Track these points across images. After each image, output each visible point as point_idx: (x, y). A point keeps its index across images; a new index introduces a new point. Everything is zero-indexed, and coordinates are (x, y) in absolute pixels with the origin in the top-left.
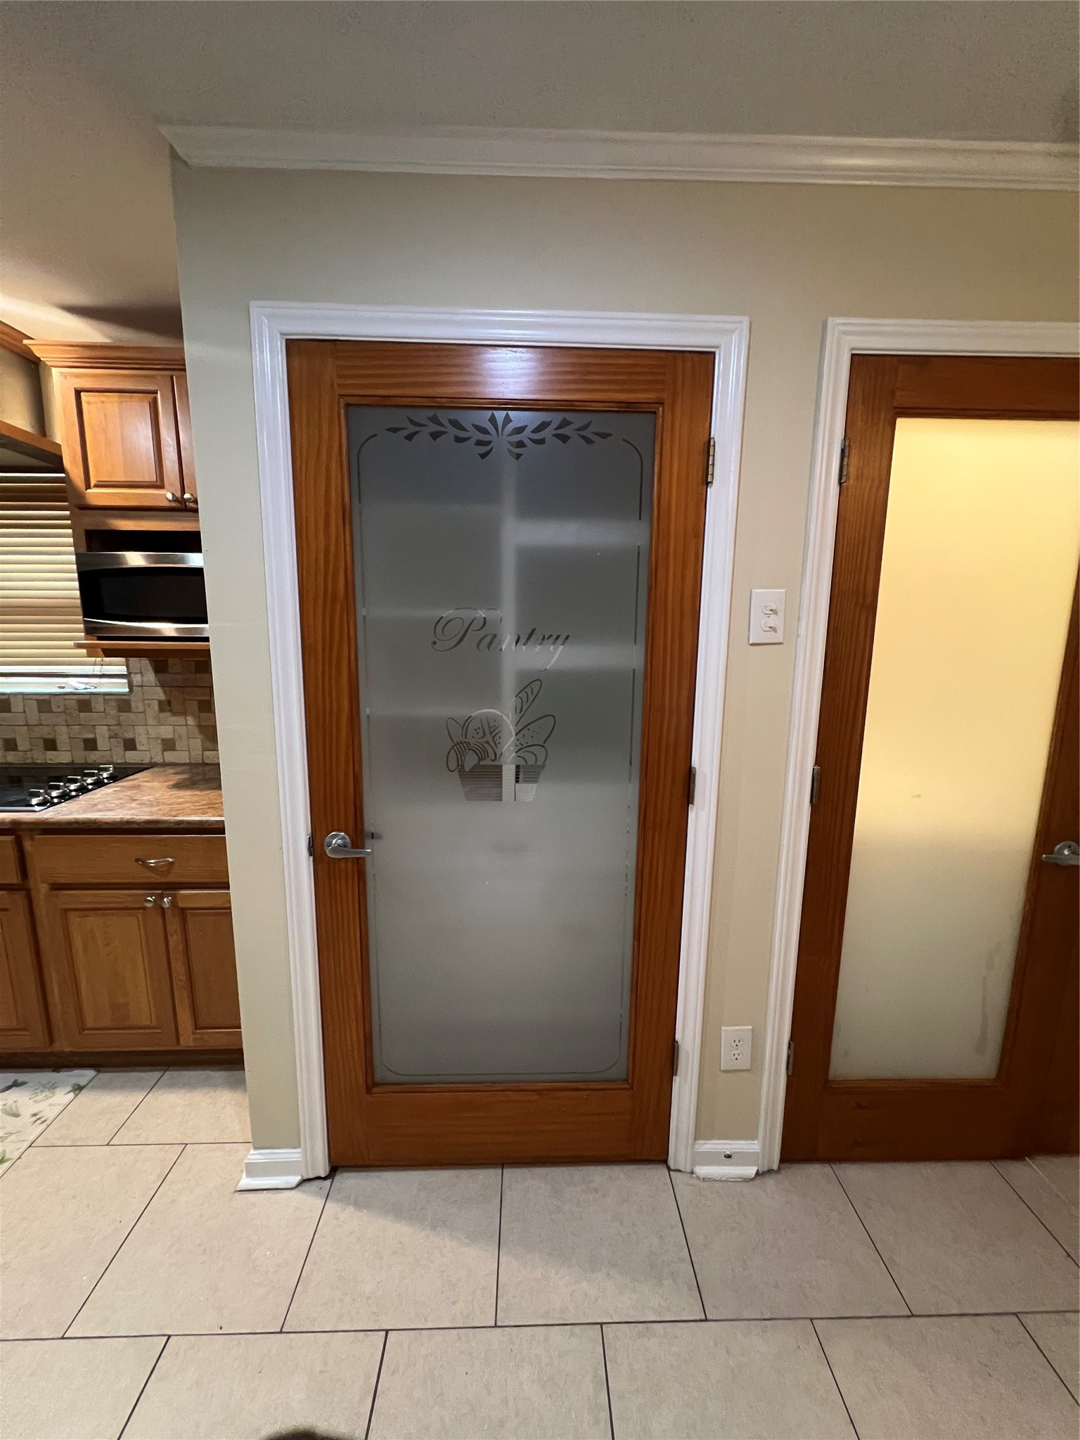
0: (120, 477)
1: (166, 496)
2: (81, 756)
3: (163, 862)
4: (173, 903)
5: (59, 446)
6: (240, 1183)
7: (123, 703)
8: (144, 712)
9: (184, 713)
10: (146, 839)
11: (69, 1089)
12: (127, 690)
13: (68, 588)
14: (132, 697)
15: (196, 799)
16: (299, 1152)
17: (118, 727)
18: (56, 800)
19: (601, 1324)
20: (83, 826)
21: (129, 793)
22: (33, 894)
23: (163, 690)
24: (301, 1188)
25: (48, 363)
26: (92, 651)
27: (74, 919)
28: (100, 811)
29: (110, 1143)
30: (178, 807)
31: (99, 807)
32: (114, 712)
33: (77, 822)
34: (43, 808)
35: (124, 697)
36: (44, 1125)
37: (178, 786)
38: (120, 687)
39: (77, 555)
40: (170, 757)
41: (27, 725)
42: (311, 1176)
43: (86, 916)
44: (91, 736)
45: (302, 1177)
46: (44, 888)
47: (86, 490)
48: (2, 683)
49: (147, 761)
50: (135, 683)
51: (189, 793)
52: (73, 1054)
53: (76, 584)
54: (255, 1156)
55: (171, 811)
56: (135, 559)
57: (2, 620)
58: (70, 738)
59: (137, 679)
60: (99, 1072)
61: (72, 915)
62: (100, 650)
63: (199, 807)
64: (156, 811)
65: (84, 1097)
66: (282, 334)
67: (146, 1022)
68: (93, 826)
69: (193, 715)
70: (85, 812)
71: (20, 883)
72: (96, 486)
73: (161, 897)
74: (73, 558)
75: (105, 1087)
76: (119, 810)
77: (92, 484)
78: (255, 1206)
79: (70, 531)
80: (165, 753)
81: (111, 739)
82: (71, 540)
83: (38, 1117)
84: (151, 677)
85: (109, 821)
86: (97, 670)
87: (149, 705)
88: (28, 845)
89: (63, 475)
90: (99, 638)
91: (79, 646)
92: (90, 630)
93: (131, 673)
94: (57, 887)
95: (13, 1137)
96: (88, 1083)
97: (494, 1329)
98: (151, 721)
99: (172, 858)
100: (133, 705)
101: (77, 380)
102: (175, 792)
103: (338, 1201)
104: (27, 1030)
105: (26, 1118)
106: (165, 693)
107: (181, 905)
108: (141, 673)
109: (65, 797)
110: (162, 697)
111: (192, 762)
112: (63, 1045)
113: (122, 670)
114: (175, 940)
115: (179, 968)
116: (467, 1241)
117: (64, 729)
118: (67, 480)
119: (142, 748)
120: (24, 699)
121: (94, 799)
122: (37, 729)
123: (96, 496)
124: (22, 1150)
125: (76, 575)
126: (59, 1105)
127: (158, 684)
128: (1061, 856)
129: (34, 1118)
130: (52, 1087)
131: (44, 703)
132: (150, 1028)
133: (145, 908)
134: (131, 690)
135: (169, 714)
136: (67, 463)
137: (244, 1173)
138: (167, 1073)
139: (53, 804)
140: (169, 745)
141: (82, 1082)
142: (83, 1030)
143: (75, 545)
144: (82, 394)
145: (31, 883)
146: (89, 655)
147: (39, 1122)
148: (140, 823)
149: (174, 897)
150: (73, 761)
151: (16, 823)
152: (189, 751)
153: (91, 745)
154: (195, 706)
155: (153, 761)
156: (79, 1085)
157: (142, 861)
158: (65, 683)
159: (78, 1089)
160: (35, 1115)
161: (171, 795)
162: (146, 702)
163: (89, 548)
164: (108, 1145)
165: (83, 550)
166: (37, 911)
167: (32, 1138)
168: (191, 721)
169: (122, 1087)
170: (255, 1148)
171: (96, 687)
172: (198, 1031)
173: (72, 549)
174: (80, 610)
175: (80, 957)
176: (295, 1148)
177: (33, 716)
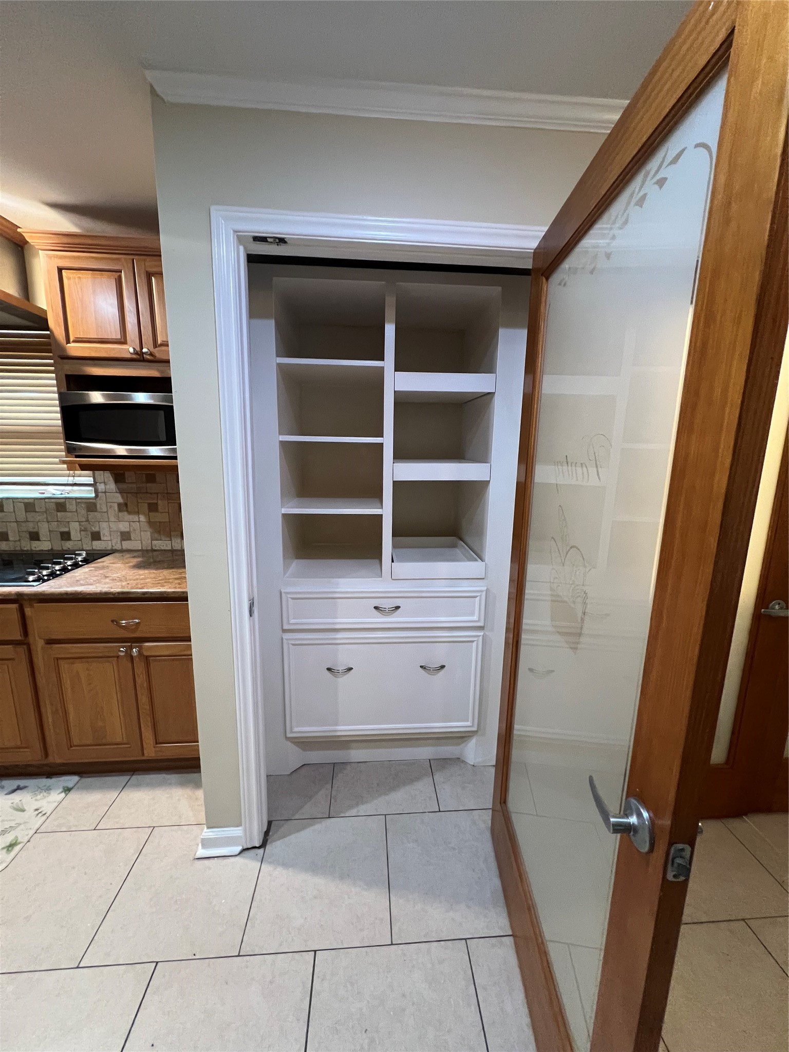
0: (93, 335)
1: (129, 350)
2: (59, 545)
3: (132, 622)
4: (140, 652)
5: (45, 312)
6: (197, 853)
7: (90, 505)
8: (107, 512)
9: (138, 513)
10: (121, 605)
11: (61, 790)
12: (93, 495)
13: (53, 418)
14: (98, 502)
15: (153, 576)
16: (239, 830)
17: (87, 523)
18: (46, 578)
19: (465, 939)
20: (71, 596)
21: (101, 572)
22: (33, 647)
23: (121, 495)
24: (242, 855)
25: (37, 247)
26: (71, 466)
27: (64, 665)
28: (82, 585)
29: (96, 828)
30: (142, 582)
31: (82, 582)
32: (84, 512)
33: (67, 594)
34: (38, 583)
35: (91, 501)
36: (44, 818)
37: (138, 566)
38: (88, 493)
39: (60, 394)
40: (127, 545)
41: (17, 522)
42: (249, 846)
43: (73, 663)
44: (66, 530)
45: (243, 847)
46: (40, 643)
47: (67, 344)
48: (1, 490)
49: (109, 548)
50: (100, 490)
51: (146, 571)
52: (64, 764)
53: (59, 415)
54: (207, 833)
55: (136, 585)
56: (97, 397)
57: (2, 442)
58: (50, 531)
59: (101, 487)
60: (81, 777)
61: (61, 662)
62: (77, 465)
63: (158, 582)
64: (126, 585)
65: (72, 795)
66: (235, 231)
67: (119, 740)
68: (80, 596)
69: (144, 514)
70: (71, 586)
71: (23, 639)
72: (74, 341)
73: (131, 648)
74: (56, 396)
75: (87, 788)
76: (98, 585)
77: (71, 340)
78: (210, 868)
79: (54, 375)
80: (123, 542)
81: (82, 532)
82: (55, 382)
83: (39, 811)
84: (112, 486)
85: (91, 592)
86: (71, 480)
87: (111, 507)
88: (28, 611)
89: (48, 332)
90: (77, 456)
91: (64, 462)
92: (70, 450)
93: (97, 483)
94: (50, 642)
95: (22, 827)
96: (75, 786)
97: (392, 946)
98: (112, 519)
99: (139, 619)
100: (98, 507)
101: (60, 260)
102: (136, 571)
103: (270, 863)
104: (29, 748)
105: (30, 812)
106: (123, 497)
107: (146, 653)
108: (104, 483)
109: (53, 575)
110: (121, 500)
111: (144, 548)
112: (56, 758)
113: (90, 480)
114: (141, 679)
115: (144, 699)
116: (365, 887)
117: (46, 525)
118: (51, 336)
119: (105, 539)
120: (13, 502)
121: (75, 576)
122: (24, 524)
123: (74, 349)
124: (30, 836)
125: (58, 409)
126: (55, 802)
127: (118, 491)
128: (773, 610)
129: (37, 812)
130: (48, 789)
131: (30, 505)
132: (122, 744)
133: (118, 657)
134: (97, 496)
135: (126, 513)
136: (51, 323)
137: (200, 845)
138: (134, 777)
139: (44, 581)
140: (126, 536)
141: (70, 785)
142: (71, 747)
143: (58, 386)
144: (63, 271)
145: (31, 639)
146: (69, 470)
147: (40, 815)
148: (115, 593)
149: (140, 648)
150: (52, 549)
151: (20, 595)
152: (141, 540)
153: (66, 536)
154: (145, 507)
155: (114, 548)
156: (67, 787)
157: (115, 622)
158: (45, 490)
159: (67, 790)
160: (36, 810)
161: (134, 573)
162: (109, 504)
163: (69, 389)
164: (94, 830)
165: (64, 390)
166: (35, 660)
167: (37, 826)
168: (142, 518)
169: (101, 788)
170: (208, 828)
171: (68, 493)
172: (158, 745)
173: (56, 389)
174: (62, 435)
175: (69, 694)
176: (238, 826)
177: (21, 515)
